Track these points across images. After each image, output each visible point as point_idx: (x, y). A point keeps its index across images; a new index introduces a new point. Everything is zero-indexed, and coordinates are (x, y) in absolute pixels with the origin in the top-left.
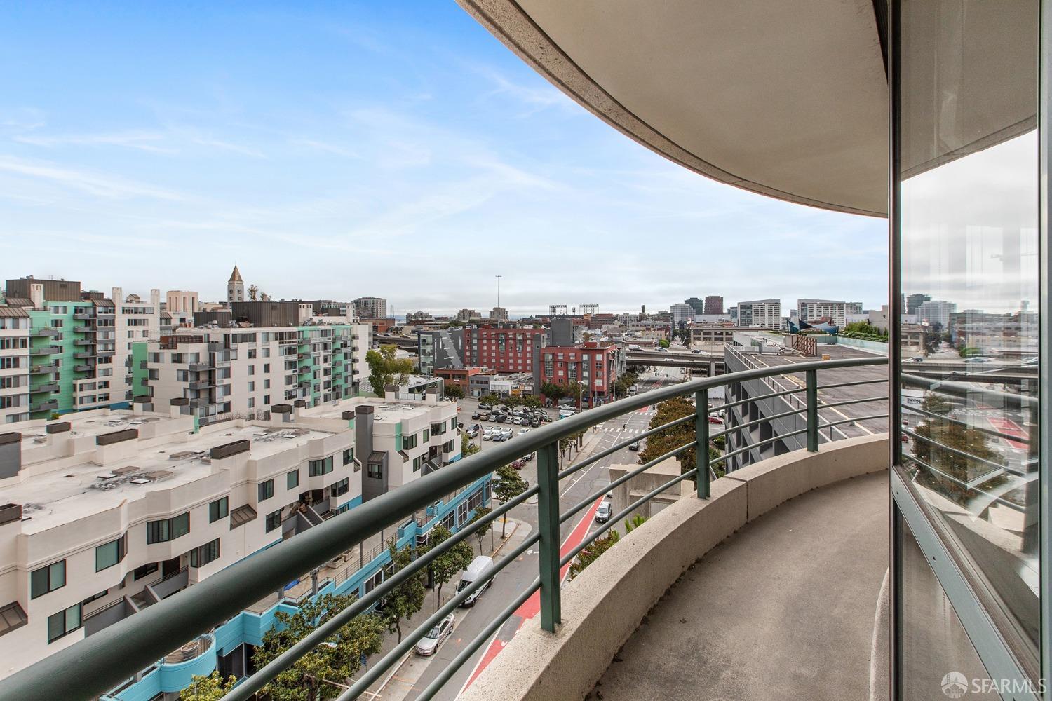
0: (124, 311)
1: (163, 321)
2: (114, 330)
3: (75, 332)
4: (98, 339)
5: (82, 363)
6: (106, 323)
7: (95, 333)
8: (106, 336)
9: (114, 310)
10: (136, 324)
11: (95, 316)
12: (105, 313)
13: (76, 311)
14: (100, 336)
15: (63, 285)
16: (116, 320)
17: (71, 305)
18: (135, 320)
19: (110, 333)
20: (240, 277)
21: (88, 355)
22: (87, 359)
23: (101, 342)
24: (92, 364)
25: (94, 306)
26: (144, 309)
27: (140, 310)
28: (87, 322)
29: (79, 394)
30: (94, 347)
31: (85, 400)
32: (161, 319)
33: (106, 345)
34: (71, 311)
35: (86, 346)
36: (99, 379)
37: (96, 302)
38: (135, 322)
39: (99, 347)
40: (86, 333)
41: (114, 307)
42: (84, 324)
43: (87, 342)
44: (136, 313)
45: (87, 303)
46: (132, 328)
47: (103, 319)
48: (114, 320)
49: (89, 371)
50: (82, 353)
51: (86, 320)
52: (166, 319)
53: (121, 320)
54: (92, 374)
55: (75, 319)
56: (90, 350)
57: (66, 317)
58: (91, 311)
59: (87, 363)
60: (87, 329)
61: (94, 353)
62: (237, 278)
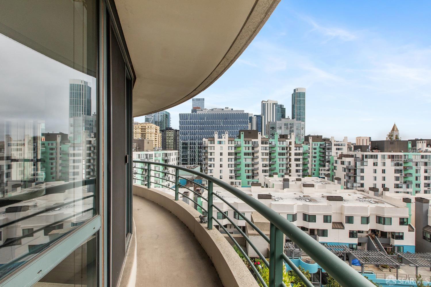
0: (335, 145)
1: (349, 149)
2: (331, 151)
3: (320, 152)
4: (326, 154)
5: (322, 162)
6: (329, 149)
7: (326, 152)
8: (329, 154)
9: (331, 145)
10: (339, 150)
11: (326, 147)
12: (329, 146)
13: (320, 145)
14: (327, 154)
15: (318, 137)
16: (332, 148)
17: (319, 143)
18: (339, 148)
19: (330, 153)
20: (397, 129)
21: (323, 159)
22: (323, 161)
23: (327, 155)
24: (324, 162)
25: (325, 143)
26: (342, 144)
27: (340, 145)
28: (324, 149)
29: (321, 172)
30: (325, 157)
31: (322, 174)
32: (348, 148)
33: (329, 157)
34: (319, 145)
35: (323, 157)
36: (327, 168)
37: (326, 142)
38: (338, 149)
39: (327, 157)
40: (323, 152)
41: (332, 143)
42: (322, 149)
43: (323, 155)
44: (339, 146)
45: (324, 143)
46: (337, 151)
47: (328, 148)
48: (331, 148)
49: (324, 165)
50: (322, 159)
51: (323, 148)
52: (350, 148)
53: (334, 148)
54: (324, 166)
55: (320, 148)
56: (324, 158)
57: (317, 147)
58: (324, 145)
59: (323, 162)
60: (323, 151)
61: (325, 159)
62: (395, 129)
